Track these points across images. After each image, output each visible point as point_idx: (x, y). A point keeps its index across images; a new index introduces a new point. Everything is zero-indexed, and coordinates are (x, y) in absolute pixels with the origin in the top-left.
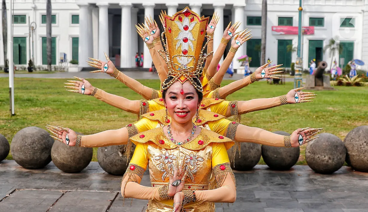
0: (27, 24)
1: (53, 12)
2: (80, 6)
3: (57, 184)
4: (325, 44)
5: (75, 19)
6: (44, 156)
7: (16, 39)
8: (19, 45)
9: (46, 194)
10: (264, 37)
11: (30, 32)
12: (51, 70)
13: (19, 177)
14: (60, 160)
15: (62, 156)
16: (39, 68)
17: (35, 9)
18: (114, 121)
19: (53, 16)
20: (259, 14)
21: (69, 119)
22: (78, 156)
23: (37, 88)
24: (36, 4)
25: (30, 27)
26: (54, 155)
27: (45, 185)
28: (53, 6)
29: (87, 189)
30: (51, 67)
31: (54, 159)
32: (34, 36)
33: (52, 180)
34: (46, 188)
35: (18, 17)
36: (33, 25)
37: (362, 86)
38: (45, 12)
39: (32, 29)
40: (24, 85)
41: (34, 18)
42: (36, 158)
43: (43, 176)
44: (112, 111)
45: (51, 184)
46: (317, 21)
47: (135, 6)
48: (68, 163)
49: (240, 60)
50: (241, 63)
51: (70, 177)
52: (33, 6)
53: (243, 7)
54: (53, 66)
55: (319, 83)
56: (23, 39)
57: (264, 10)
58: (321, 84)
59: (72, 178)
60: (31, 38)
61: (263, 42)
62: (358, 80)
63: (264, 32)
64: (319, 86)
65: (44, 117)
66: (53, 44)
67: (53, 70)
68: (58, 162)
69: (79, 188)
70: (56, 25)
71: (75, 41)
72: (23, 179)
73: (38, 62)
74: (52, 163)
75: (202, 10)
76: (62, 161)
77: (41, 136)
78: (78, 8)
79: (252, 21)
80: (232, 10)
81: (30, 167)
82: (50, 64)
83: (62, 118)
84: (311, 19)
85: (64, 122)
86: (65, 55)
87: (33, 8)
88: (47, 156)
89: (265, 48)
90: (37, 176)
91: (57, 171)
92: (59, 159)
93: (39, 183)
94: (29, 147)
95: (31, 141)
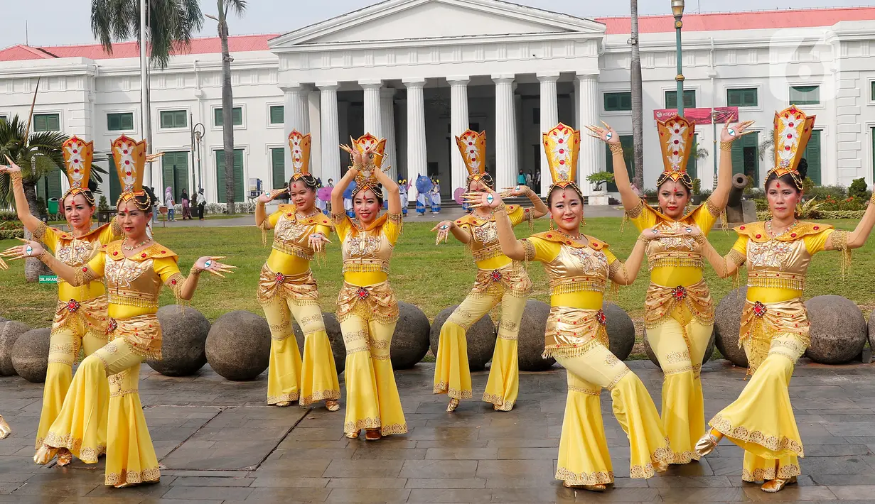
0: (188, 128)
1: (236, 103)
2: (284, 89)
3: (212, 397)
4: (761, 139)
5: (277, 114)
6: (194, 354)
7: (168, 157)
8: (174, 166)
9: (193, 412)
10: (637, 131)
11: (193, 142)
12: (234, 213)
13: (153, 389)
14: (219, 359)
15: (222, 352)
16: (213, 209)
17: (203, 98)
18: (329, 296)
19: (234, 111)
20: (626, 88)
21: (249, 296)
22: (248, 351)
23: (203, 244)
24: (204, 89)
25: (193, 133)
26: (210, 350)
27: (193, 399)
28: (235, 92)
29: (261, 404)
30: (233, 207)
31: (210, 357)
32: (202, 149)
33: (205, 392)
34: (194, 403)
35: (172, 114)
36: (199, 129)
37: (825, 218)
38: (220, 104)
39: (197, 137)
40: (179, 241)
41: (202, 115)
42: (180, 357)
43: (192, 386)
44: (328, 280)
45: (203, 398)
46: (744, 96)
47: (388, 84)
48: (232, 364)
49: (592, 179)
50: (594, 185)
51: (234, 387)
52: (199, 93)
53: (595, 77)
54: (237, 204)
55: (735, 215)
56: (182, 155)
57: (636, 80)
58: (739, 218)
59: (238, 388)
60: (196, 153)
61: (636, 142)
62: (815, 208)
63: (637, 122)
64: (736, 221)
65: (206, 294)
66: (236, 163)
67: (239, 211)
68: (217, 362)
69: (248, 403)
70: (243, 126)
71: (278, 154)
72: (158, 392)
73: (210, 197)
74: (207, 366)
75: (516, 84)
76: (223, 361)
77: (189, 319)
78: (282, 93)
79: (615, 102)
80: (575, 83)
81: (170, 372)
82: (232, 201)
83: (237, 294)
84: (730, 93)
85: (241, 300)
86: (259, 182)
87: (198, 96)
88: (198, 353)
89: (640, 153)
90: (182, 386)
91: (216, 377)
92: (217, 357)
93: (184, 397)
94: (169, 338)
95: (171, 328)
